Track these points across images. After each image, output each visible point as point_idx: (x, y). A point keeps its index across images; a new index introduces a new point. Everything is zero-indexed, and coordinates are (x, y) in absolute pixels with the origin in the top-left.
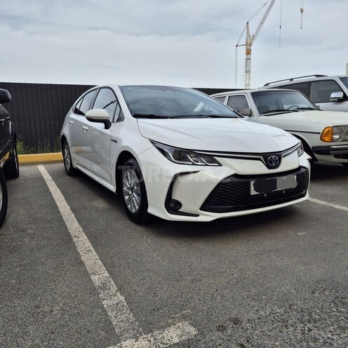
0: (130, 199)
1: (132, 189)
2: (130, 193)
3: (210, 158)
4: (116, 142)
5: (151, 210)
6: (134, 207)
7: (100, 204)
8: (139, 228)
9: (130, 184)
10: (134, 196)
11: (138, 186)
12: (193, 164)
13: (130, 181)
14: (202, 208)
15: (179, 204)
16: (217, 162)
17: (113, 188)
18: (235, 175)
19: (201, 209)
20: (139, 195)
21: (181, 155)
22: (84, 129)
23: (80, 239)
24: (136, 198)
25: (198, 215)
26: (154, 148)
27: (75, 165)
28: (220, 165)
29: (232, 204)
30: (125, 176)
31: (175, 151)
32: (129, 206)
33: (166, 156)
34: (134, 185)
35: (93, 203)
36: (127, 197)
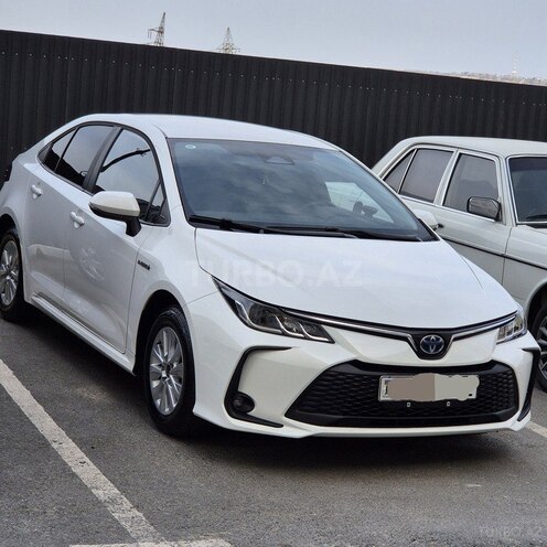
0: (161, 387)
1: (168, 368)
2: (164, 375)
3: (313, 325)
4: (148, 268)
5: (199, 410)
6: (167, 404)
7: (94, 394)
8: (174, 444)
9: (166, 358)
10: (170, 382)
11: (180, 362)
12: (284, 334)
13: (165, 352)
14: (289, 414)
15: (249, 402)
16: (327, 335)
17: (128, 363)
18: (355, 363)
19: (287, 415)
20: (180, 381)
21: (264, 315)
22: (74, 220)
23: (64, 445)
24: (174, 387)
25: (280, 426)
26: (219, 294)
27: (30, 297)
28: (332, 341)
29: (345, 414)
30: (156, 341)
31: (255, 306)
32: (158, 402)
33: (237, 313)
34: (173, 360)
35: (79, 391)
36: (155, 384)
